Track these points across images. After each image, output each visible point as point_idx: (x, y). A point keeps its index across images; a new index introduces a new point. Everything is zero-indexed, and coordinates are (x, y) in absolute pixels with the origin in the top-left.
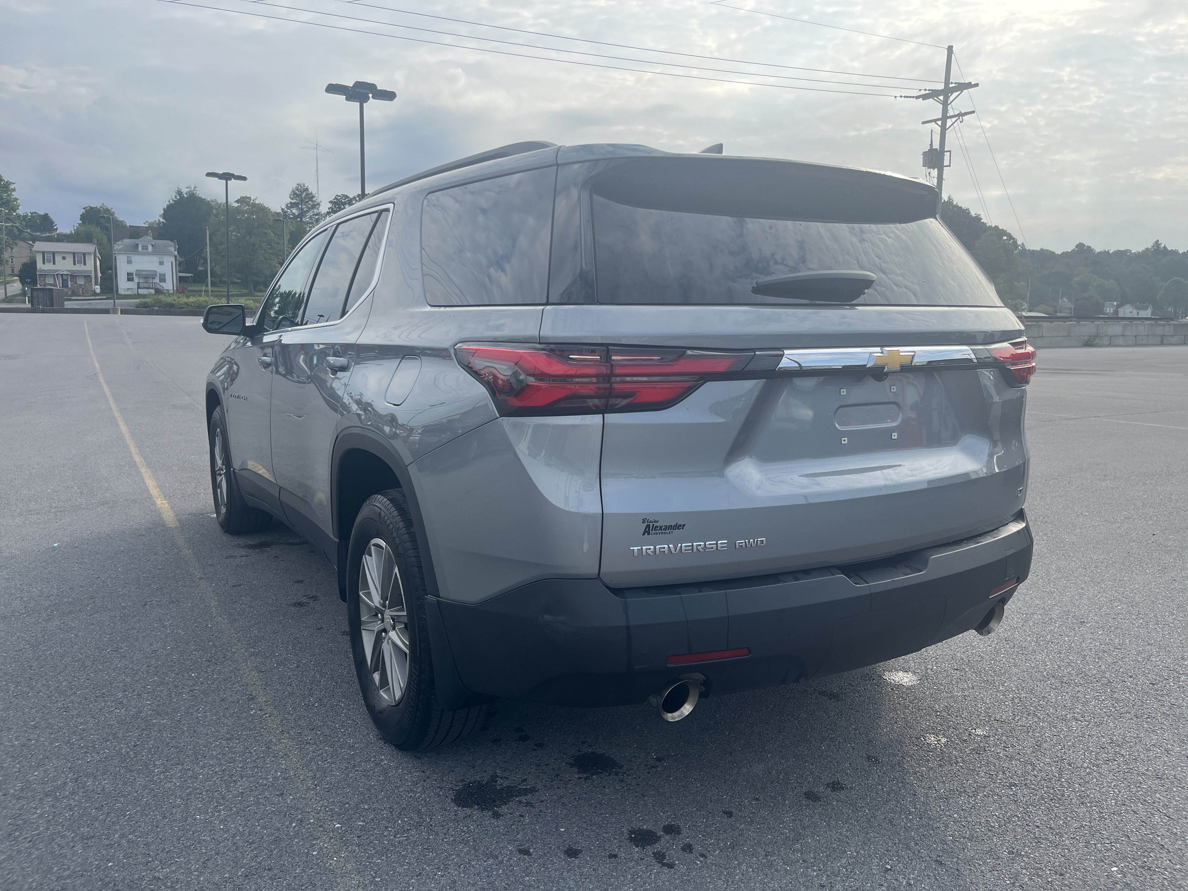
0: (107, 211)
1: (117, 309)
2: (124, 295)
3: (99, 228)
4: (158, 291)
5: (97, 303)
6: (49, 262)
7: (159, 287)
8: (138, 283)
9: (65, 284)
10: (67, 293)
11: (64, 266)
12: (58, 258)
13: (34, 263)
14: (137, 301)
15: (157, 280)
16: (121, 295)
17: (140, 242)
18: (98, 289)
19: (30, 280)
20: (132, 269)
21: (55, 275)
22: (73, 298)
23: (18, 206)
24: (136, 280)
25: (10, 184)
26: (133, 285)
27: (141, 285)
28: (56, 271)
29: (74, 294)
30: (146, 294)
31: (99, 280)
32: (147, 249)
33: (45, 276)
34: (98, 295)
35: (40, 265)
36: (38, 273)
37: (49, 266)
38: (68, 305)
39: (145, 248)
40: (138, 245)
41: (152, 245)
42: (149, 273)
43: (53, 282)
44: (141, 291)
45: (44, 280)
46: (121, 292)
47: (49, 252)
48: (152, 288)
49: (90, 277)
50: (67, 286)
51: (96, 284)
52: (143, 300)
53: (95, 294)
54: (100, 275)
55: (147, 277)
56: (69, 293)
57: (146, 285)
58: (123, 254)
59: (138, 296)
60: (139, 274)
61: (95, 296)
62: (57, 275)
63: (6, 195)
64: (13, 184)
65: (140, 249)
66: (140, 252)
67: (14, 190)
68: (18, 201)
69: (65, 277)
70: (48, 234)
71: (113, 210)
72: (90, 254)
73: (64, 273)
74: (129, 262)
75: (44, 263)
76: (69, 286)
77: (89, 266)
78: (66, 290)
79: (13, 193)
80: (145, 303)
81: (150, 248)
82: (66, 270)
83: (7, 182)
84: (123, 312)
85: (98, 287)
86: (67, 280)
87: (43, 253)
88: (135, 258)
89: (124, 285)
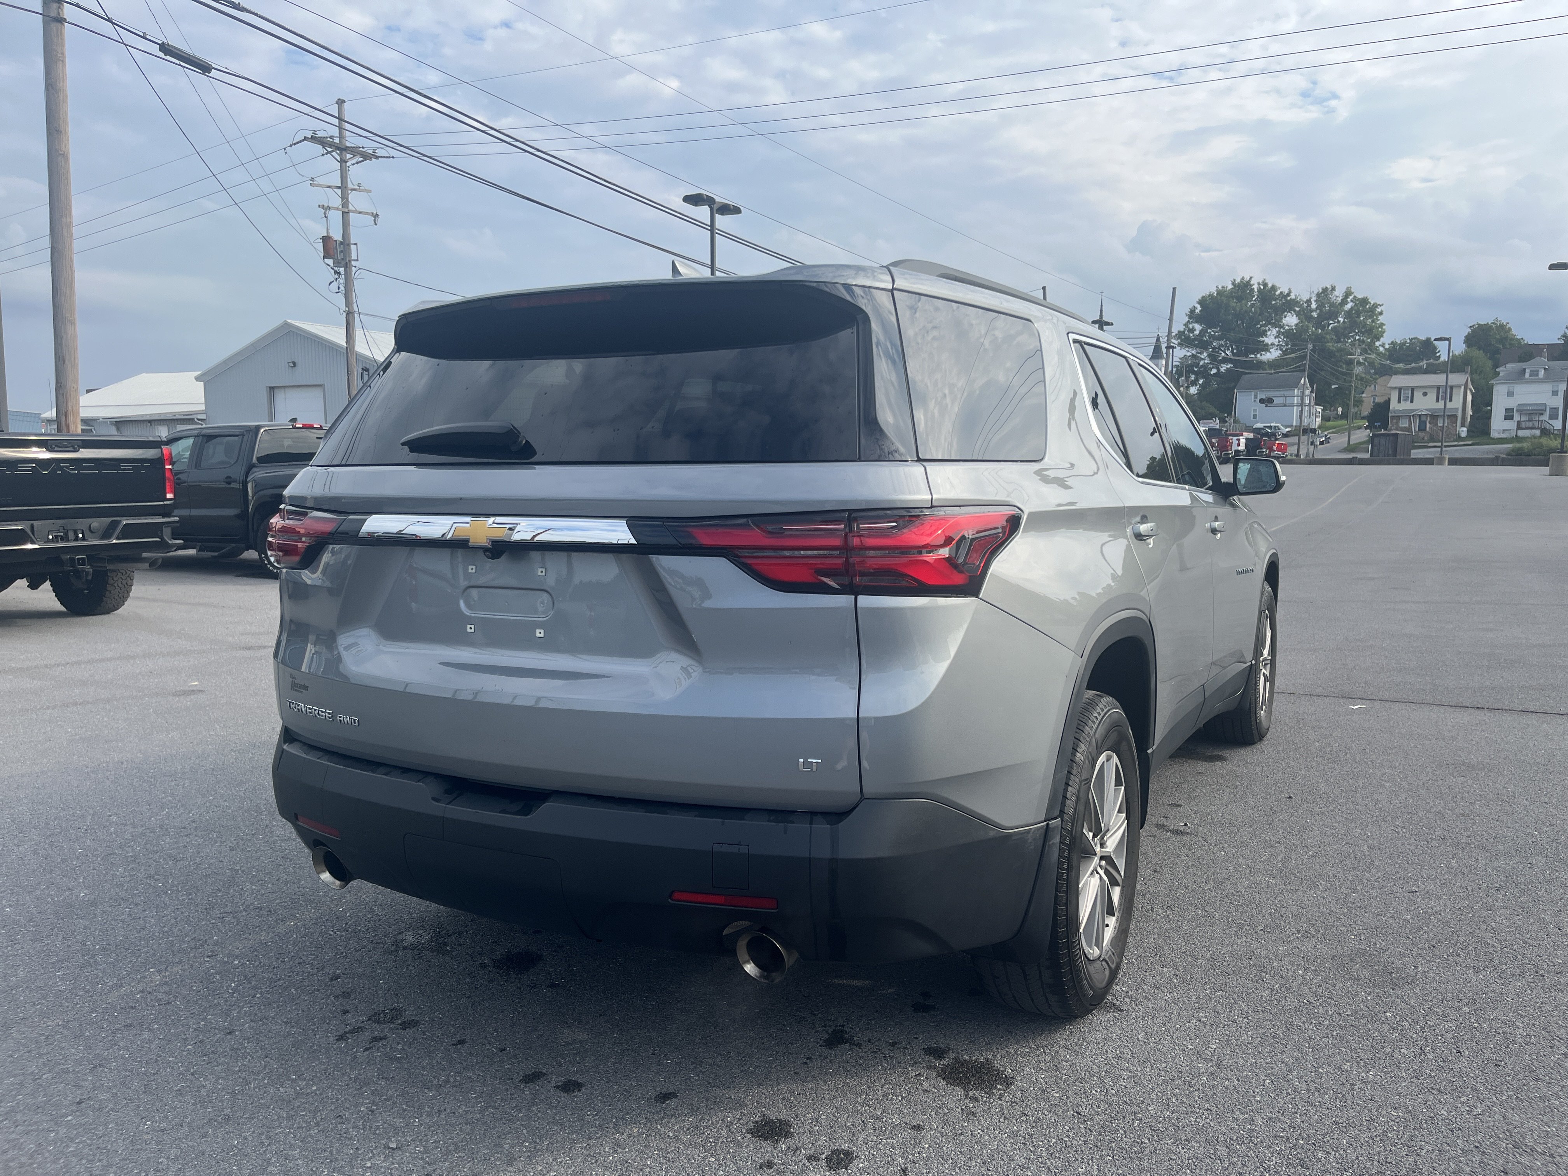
0: (1502, 327)
1: (1445, 458)
2: (1497, 439)
3: (1482, 351)
4: (1545, 432)
5: (1456, 450)
6: (1405, 400)
7: (1547, 426)
8: (1519, 422)
9: (1422, 428)
10: (1423, 439)
11: (1425, 404)
12: (1418, 395)
13: (1388, 402)
14: (1510, 446)
15: (1546, 417)
16: (1494, 439)
17: (1528, 367)
18: (1464, 432)
19: (1379, 424)
20: (1512, 403)
21: (1410, 416)
22: (1430, 444)
23: (1384, 332)
24: (1517, 417)
25: (1377, 307)
26: (1511, 425)
27: (1523, 425)
28: (1413, 411)
29: (1432, 439)
30: (1528, 437)
31: (1469, 420)
32: (1537, 375)
33: (1398, 418)
34: (1463, 439)
35: (1394, 405)
36: (1390, 415)
37: (1405, 406)
38: (1415, 453)
39: (1534, 373)
40: (1525, 369)
41: (1545, 369)
42: (1535, 408)
43: (1407, 425)
44: (1521, 433)
45: (1397, 423)
46: (1494, 434)
47: (1406, 388)
48: (1538, 428)
49: (1455, 416)
50: (1425, 430)
51: (1463, 425)
52: (1518, 445)
53: (1459, 438)
54: (1470, 412)
55: (1533, 412)
56: (1426, 438)
57: (1530, 424)
58: (1502, 383)
59: (1518, 439)
60: (1522, 409)
61: (1459, 441)
62: (1413, 416)
63: (1370, 320)
64: (1380, 306)
65: (1527, 375)
66: (1527, 379)
67: (1381, 313)
68: (1384, 327)
69: (1423, 419)
70: (1413, 365)
71: (1509, 326)
72: (1459, 386)
73: (1423, 413)
74: (1510, 394)
75: (1399, 401)
76: (1428, 429)
77: (1456, 403)
78: (1421, 434)
79: (1380, 318)
80: (1519, 449)
81: (1542, 373)
82: (1426, 410)
83: (1374, 305)
84: (1453, 462)
85: (1465, 429)
86: (1426, 422)
87: (1400, 389)
88: (1519, 389)
89: (1498, 425)
